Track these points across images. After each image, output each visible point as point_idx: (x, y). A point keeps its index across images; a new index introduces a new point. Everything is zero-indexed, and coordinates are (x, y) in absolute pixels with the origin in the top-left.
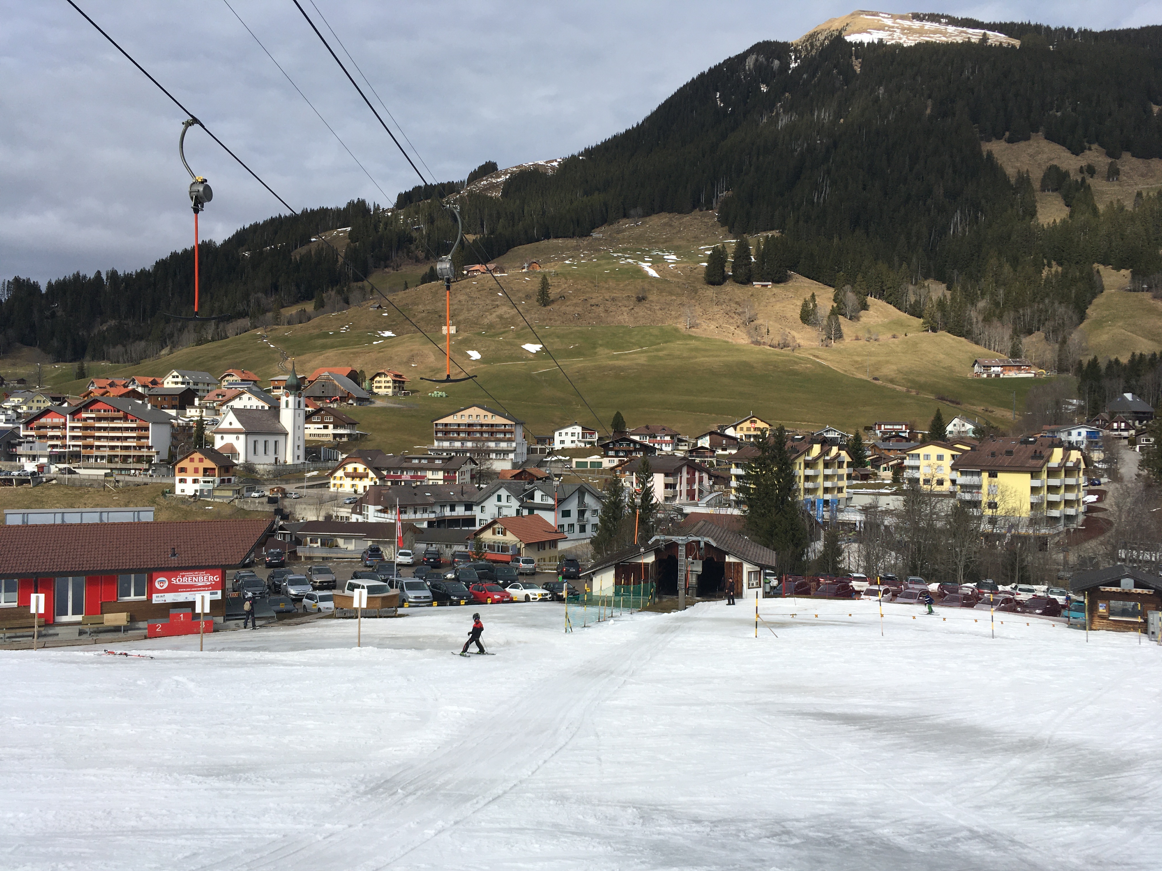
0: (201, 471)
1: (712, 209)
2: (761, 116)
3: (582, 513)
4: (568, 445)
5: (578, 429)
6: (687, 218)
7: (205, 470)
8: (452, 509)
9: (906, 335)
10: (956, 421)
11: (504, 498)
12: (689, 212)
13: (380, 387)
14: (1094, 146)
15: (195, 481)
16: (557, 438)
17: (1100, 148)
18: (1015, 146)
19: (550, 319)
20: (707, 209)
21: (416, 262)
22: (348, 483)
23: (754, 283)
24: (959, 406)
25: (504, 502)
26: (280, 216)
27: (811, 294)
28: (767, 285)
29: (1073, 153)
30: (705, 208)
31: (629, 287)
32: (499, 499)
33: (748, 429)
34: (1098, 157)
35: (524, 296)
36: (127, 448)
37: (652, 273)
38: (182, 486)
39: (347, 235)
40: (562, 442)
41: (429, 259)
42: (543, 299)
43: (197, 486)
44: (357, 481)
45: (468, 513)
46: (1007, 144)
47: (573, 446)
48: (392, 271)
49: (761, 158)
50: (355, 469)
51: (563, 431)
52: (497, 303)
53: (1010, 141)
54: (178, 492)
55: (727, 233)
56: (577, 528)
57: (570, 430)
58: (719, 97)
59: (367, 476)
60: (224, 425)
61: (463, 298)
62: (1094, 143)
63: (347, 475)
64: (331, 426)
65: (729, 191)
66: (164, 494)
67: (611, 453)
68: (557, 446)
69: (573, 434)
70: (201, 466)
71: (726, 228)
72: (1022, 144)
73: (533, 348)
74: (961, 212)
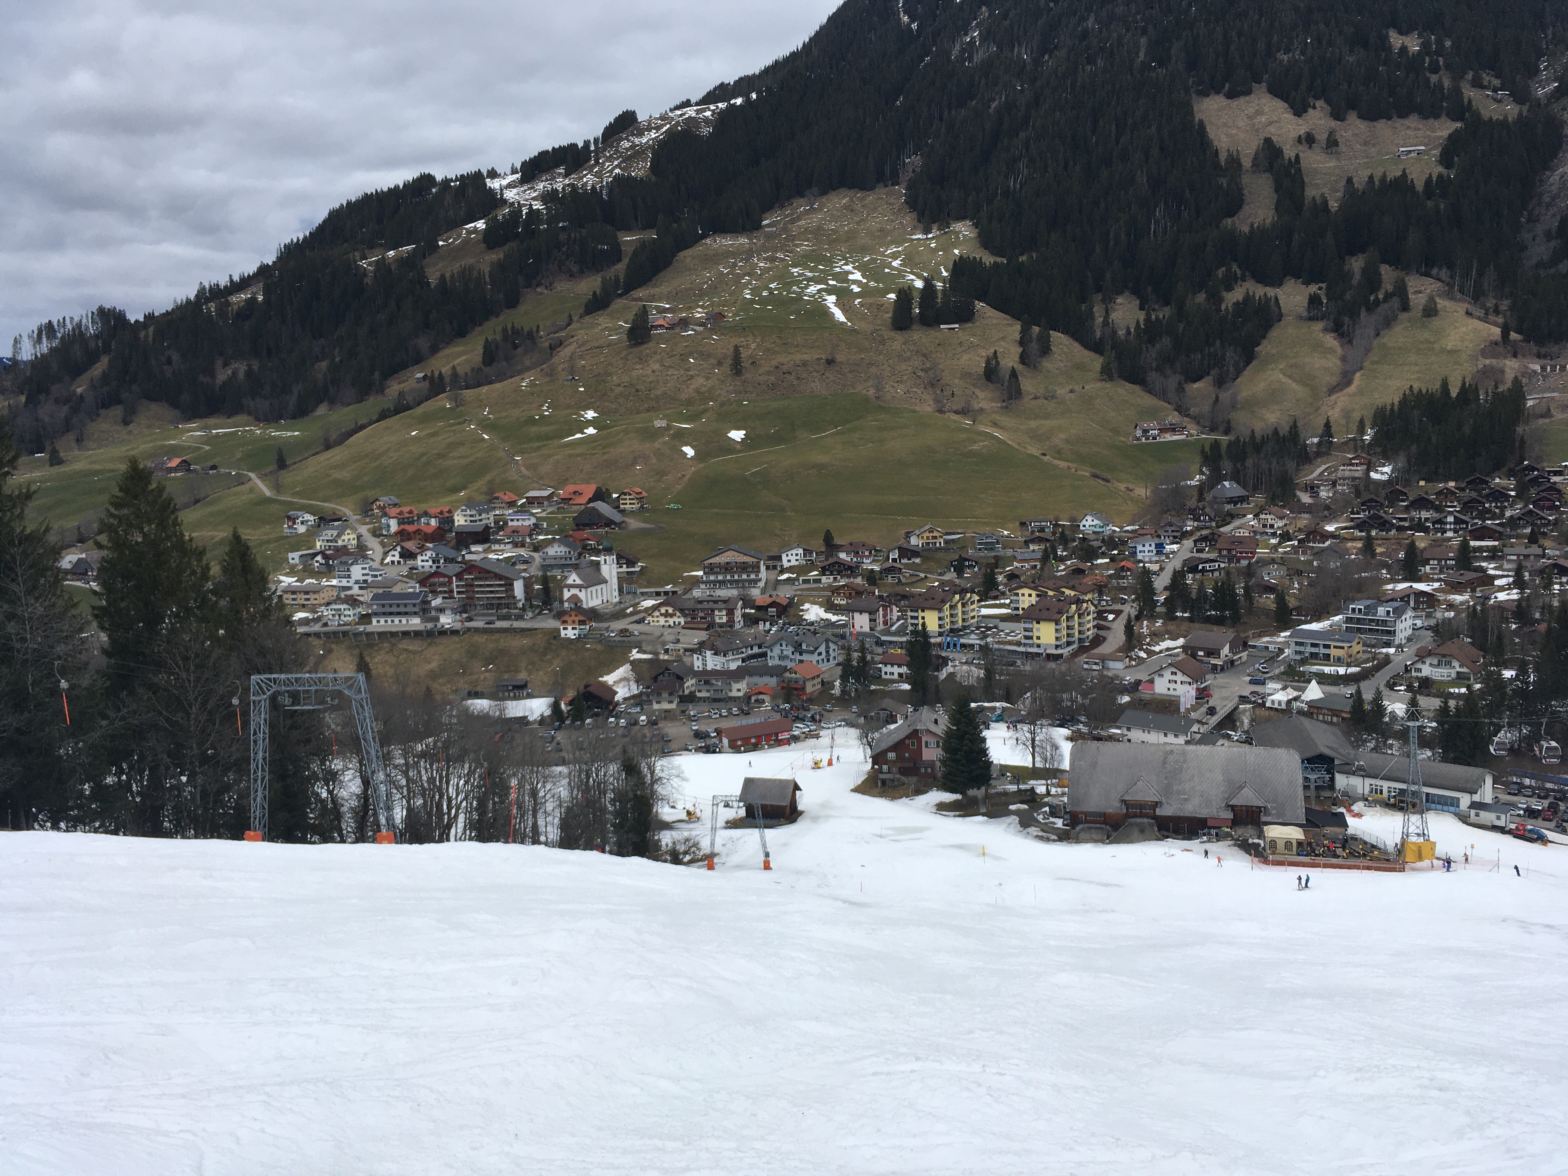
0: (577, 622)
1: (898, 184)
2: (953, 42)
3: (827, 652)
4: (794, 563)
5: (801, 551)
6: (871, 198)
7: (579, 621)
8: (752, 649)
9: (1083, 388)
10: (1089, 518)
11: (784, 645)
12: (872, 188)
13: (626, 504)
14: (1320, 103)
15: (573, 629)
16: (784, 558)
17: (1325, 106)
18: (1234, 103)
19: (746, 392)
20: (893, 185)
21: (570, 276)
22: (662, 620)
23: (942, 326)
24: (1108, 484)
25: (784, 647)
26: (376, 191)
27: (993, 351)
28: (954, 329)
29: (1295, 115)
30: (890, 182)
31: (817, 344)
32: (781, 645)
33: (928, 538)
34: (1321, 118)
35: (715, 363)
36: (499, 598)
37: (839, 315)
38: (566, 632)
39: (481, 237)
40: (789, 561)
41: (583, 273)
42: (736, 368)
43: (576, 632)
44: (668, 619)
45: (761, 650)
46: (1226, 100)
47: (797, 563)
48: (545, 291)
49: (953, 112)
50: (667, 611)
51: (789, 553)
52: (691, 373)
53: (1231, 96)
54: (563, 635)
55: (916, 223)
56: (825, 660)
57: (794, 552)
58: (903, 6)
59: (675, 615)
60: (570, 581)
61: (656, 366)
62: (1320, 99)
63: (661, 615)
64: (625, 566)
65: (917, 155)
66: (555, 638)
67: (827, 573)
68: (786, 564)
69: (797, 555)
70: (577, 619)
71: (914, 215)
72: (1242, 100)
73: (737, 435)
74: (1165, 205)
